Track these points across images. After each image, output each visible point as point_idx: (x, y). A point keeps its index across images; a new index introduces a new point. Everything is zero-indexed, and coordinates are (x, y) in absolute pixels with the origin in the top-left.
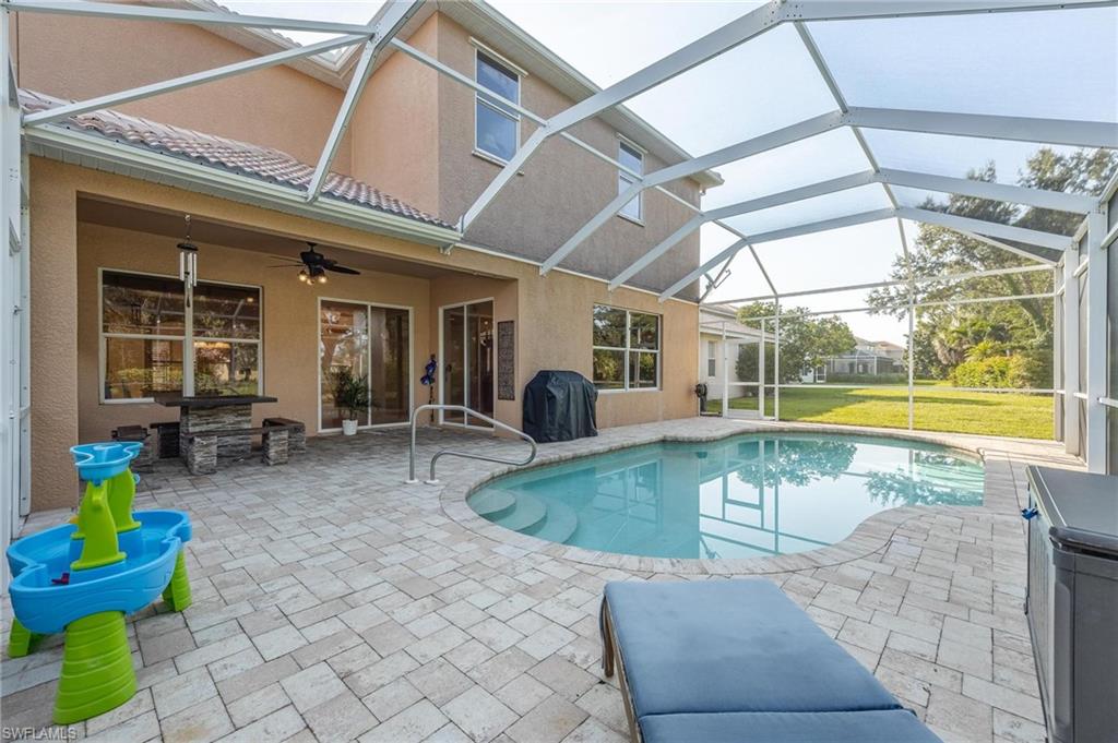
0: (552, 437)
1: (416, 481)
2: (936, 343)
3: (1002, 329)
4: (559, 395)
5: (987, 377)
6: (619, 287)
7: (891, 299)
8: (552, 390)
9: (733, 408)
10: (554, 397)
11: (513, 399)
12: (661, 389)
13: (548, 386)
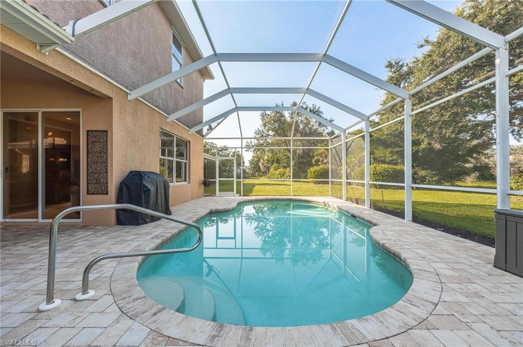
0: (146, 220)
1: (57, 302)
2: (260, 164)
3: (279, 160)
4: (152, 189)
5: (279, 176)
6: (173, 121)
7: (253, 146)
8: (147, 185)
9: (221, 191)
10: (150, 190)
11: (107, 194)
12: (189, 183)
13: (144, 183)
